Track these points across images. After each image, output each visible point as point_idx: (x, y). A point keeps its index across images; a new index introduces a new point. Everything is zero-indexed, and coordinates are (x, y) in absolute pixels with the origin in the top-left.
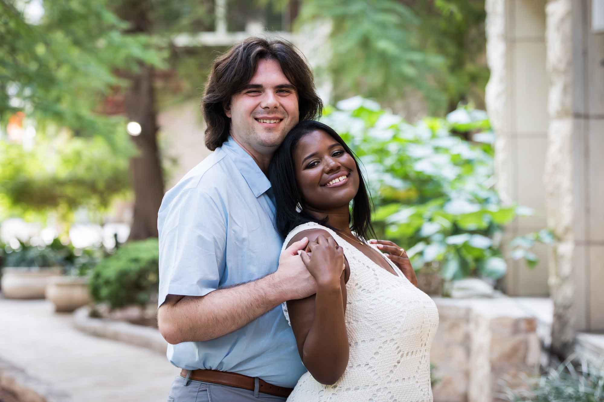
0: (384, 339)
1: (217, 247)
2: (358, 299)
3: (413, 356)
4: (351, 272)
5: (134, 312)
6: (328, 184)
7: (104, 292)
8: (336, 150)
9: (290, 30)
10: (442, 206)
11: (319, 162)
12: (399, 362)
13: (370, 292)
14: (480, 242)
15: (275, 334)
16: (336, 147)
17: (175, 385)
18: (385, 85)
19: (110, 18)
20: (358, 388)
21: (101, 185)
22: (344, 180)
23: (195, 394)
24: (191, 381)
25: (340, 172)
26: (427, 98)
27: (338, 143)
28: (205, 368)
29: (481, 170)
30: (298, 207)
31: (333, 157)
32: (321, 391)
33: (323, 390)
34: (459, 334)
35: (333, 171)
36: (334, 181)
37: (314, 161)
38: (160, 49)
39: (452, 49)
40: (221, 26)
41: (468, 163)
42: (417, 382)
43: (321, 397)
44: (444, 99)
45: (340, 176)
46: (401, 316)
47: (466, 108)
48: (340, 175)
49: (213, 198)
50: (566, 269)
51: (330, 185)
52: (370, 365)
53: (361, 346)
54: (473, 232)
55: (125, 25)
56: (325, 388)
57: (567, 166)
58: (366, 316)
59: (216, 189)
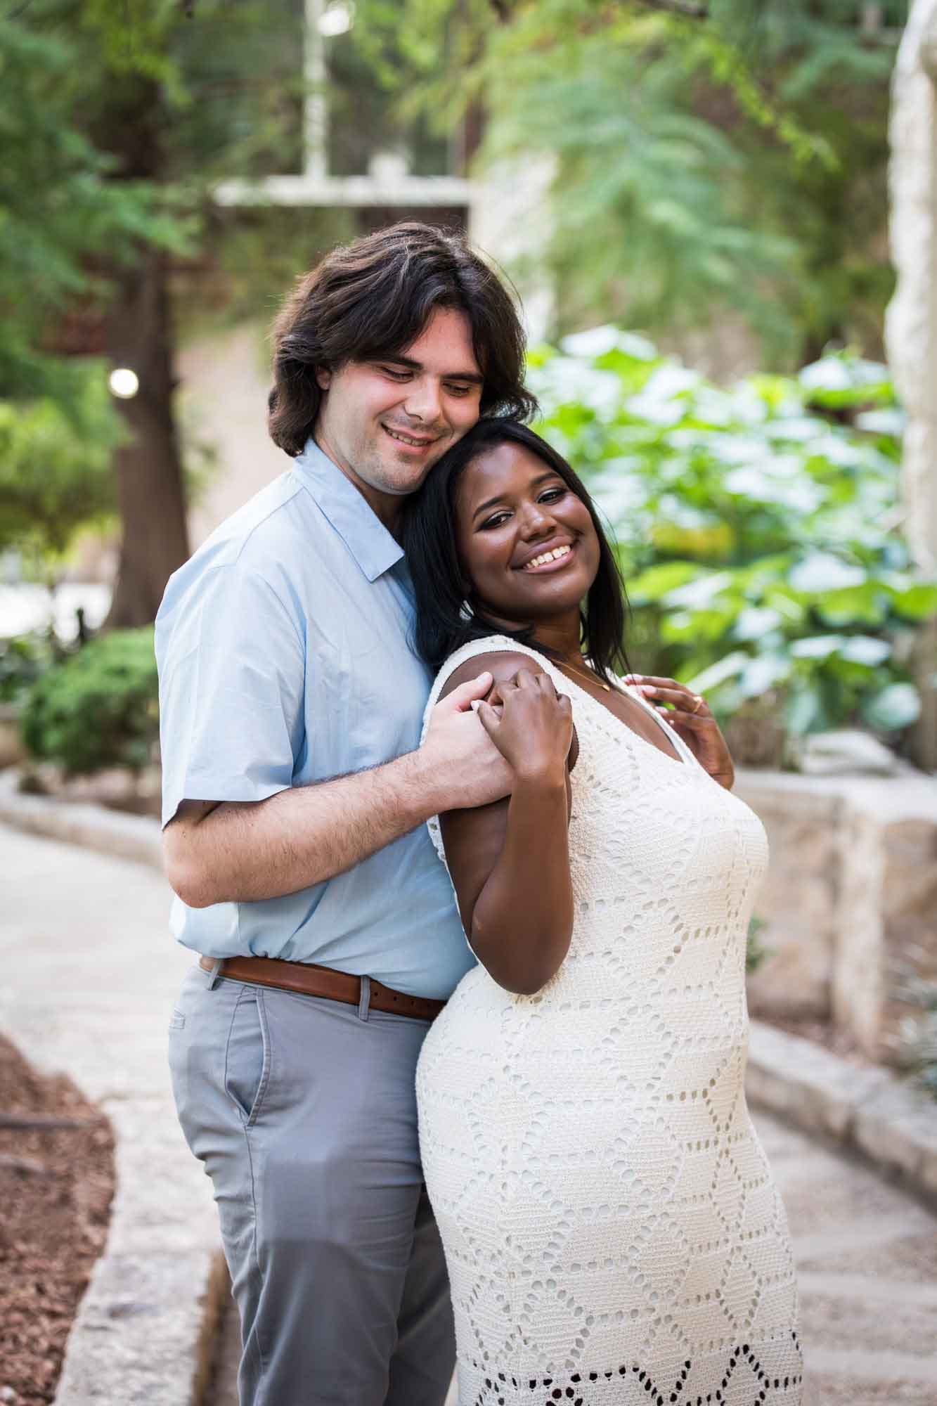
0: (645, 899)
1: (285, 692)
2: (592, 809)
3: (711, 938)
4: (580, 750)
5: (115, 782)
6: (528, 565)
7: (53, 738)
8: (547, 488)
9: (466, 175)
10: (784, 574)
11: (510, 515)
12: (677, 951)
13: (619, 796)
14: (866, 651)
15: (406, 878)
16: (546, 481)
17: (188, 986)
18: (666, 299)
19: (75, 144)
20: (588, 1003)
21: (51, 503)
22: (565, 558)
23: (231, 1009)
24: (223, 980)
25: (556, 538)
26: (757, 330)
27: (554, 472)
28: (253, 953)
29: (873, 491)
30: (464, 610)
31: (541, 505)
32: (506, 1009)
33: (511, 1007)
34: (814, 855)
35: (539, 536)
36: (541, 559)
37: (499, 513)
38: (181, 213)
39: (813, 222)
40: (316, 164)
41: (847, 475)
42: (717, 995)
43: (507, 1023)
44: (794, 332)
45: (554, 548)
46: (685, 850)
47: (842, 357)
48: (554, 545)
49: (273, 585)
51: (534, 567)
52: (615, 954)
53: (595, 911)
55: (107, 162)
56: (516, 1002)
58: (609, 847)
59: (279, 566)
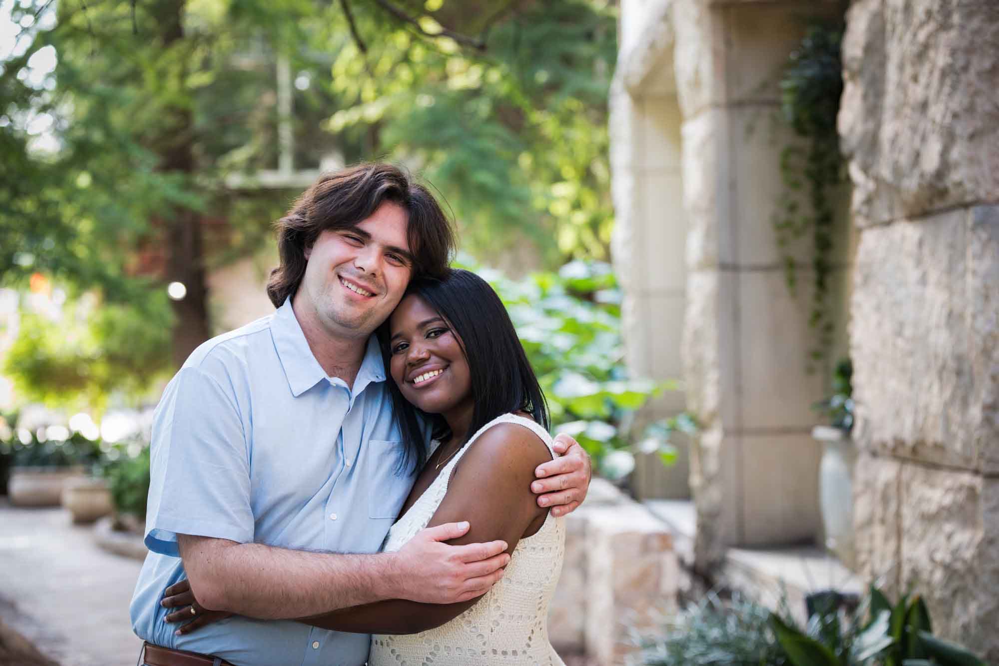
8: (434, 327)
11: (408, 346)
14: (599, 431)
16: (431, 324)
21: (139, 362)
31: (426, 340)
37: (402, 343)
40: (286, 161)
41: (587, 329)
45: (429, 371)
48: (429, 369)
50: (712, 465)
54: (590, 420)
57: (711, 333)
